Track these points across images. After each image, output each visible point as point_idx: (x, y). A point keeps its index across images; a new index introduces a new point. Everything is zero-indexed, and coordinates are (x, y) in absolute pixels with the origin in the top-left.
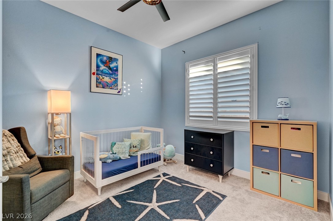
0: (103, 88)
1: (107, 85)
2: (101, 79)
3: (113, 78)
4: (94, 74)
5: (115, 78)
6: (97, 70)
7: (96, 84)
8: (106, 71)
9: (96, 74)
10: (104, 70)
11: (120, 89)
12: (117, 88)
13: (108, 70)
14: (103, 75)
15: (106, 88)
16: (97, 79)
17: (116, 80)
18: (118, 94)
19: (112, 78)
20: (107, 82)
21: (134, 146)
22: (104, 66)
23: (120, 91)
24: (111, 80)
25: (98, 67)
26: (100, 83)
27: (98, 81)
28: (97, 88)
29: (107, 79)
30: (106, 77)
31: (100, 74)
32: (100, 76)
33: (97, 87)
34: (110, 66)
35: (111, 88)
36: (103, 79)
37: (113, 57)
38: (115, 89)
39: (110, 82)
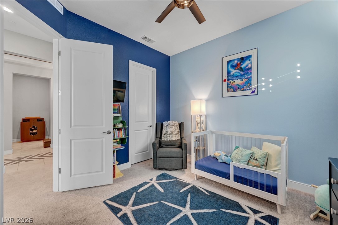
0: (234, 91)
1: (238, 88)
2: (232, 83)
3: (246, 78)
4: (225, 81)
5: (247, 78)
6: (228, 76)
7: (228, 89)
8: (236, 74)
9: (227, 80)
10: (235, 74)
11: (255, 89)
12: (250, 88)
13: (239, 73)
14: (234, 79)
15: (237, 91)
16: (228, 84)
17: (249, 80)
18: (252, 94)
19: (243, 79)
20: (238, 85)
21: (255, 158)
22: (235, 69)
23: (255, 91)
24: (243, 81)
25: (229, 73)
26: (231, 87)
27: (229, 86)
28: (228, 93)
29: (238, 82)
30: (237, 79)
31: (230, 79)
32: (231, 81)
33: (228, 91)
34: (241, 67)
35: (242, 89)
36: (234, 83)
37: (244, 56)
38: (248, 90)
39: (241, 84)
